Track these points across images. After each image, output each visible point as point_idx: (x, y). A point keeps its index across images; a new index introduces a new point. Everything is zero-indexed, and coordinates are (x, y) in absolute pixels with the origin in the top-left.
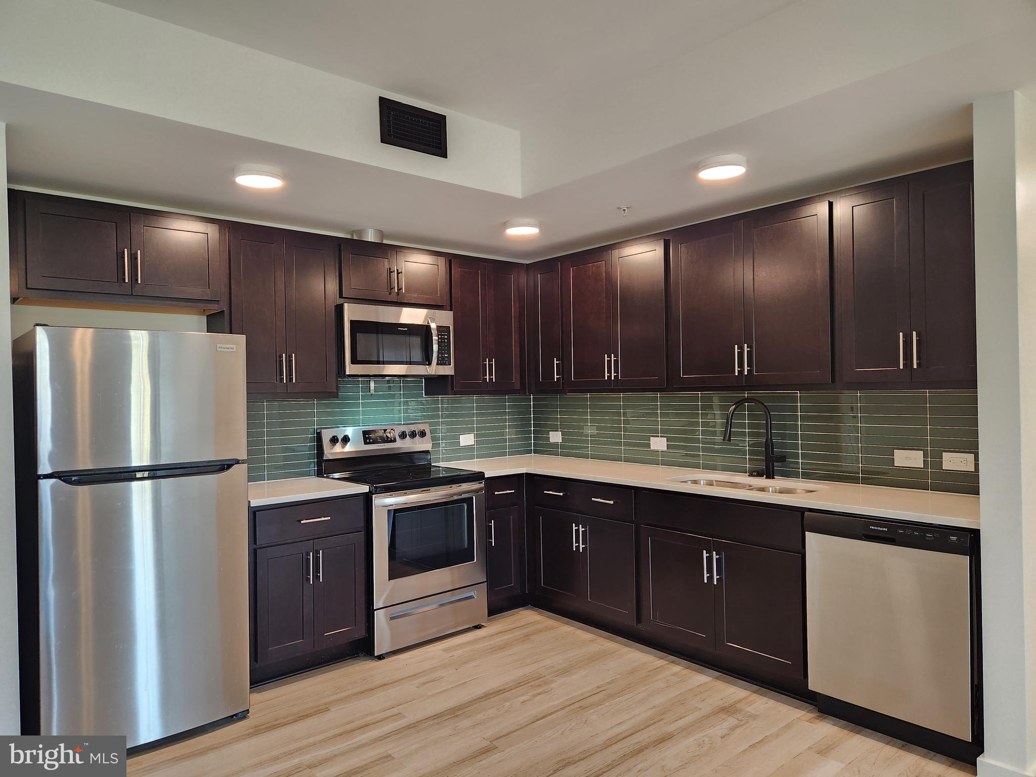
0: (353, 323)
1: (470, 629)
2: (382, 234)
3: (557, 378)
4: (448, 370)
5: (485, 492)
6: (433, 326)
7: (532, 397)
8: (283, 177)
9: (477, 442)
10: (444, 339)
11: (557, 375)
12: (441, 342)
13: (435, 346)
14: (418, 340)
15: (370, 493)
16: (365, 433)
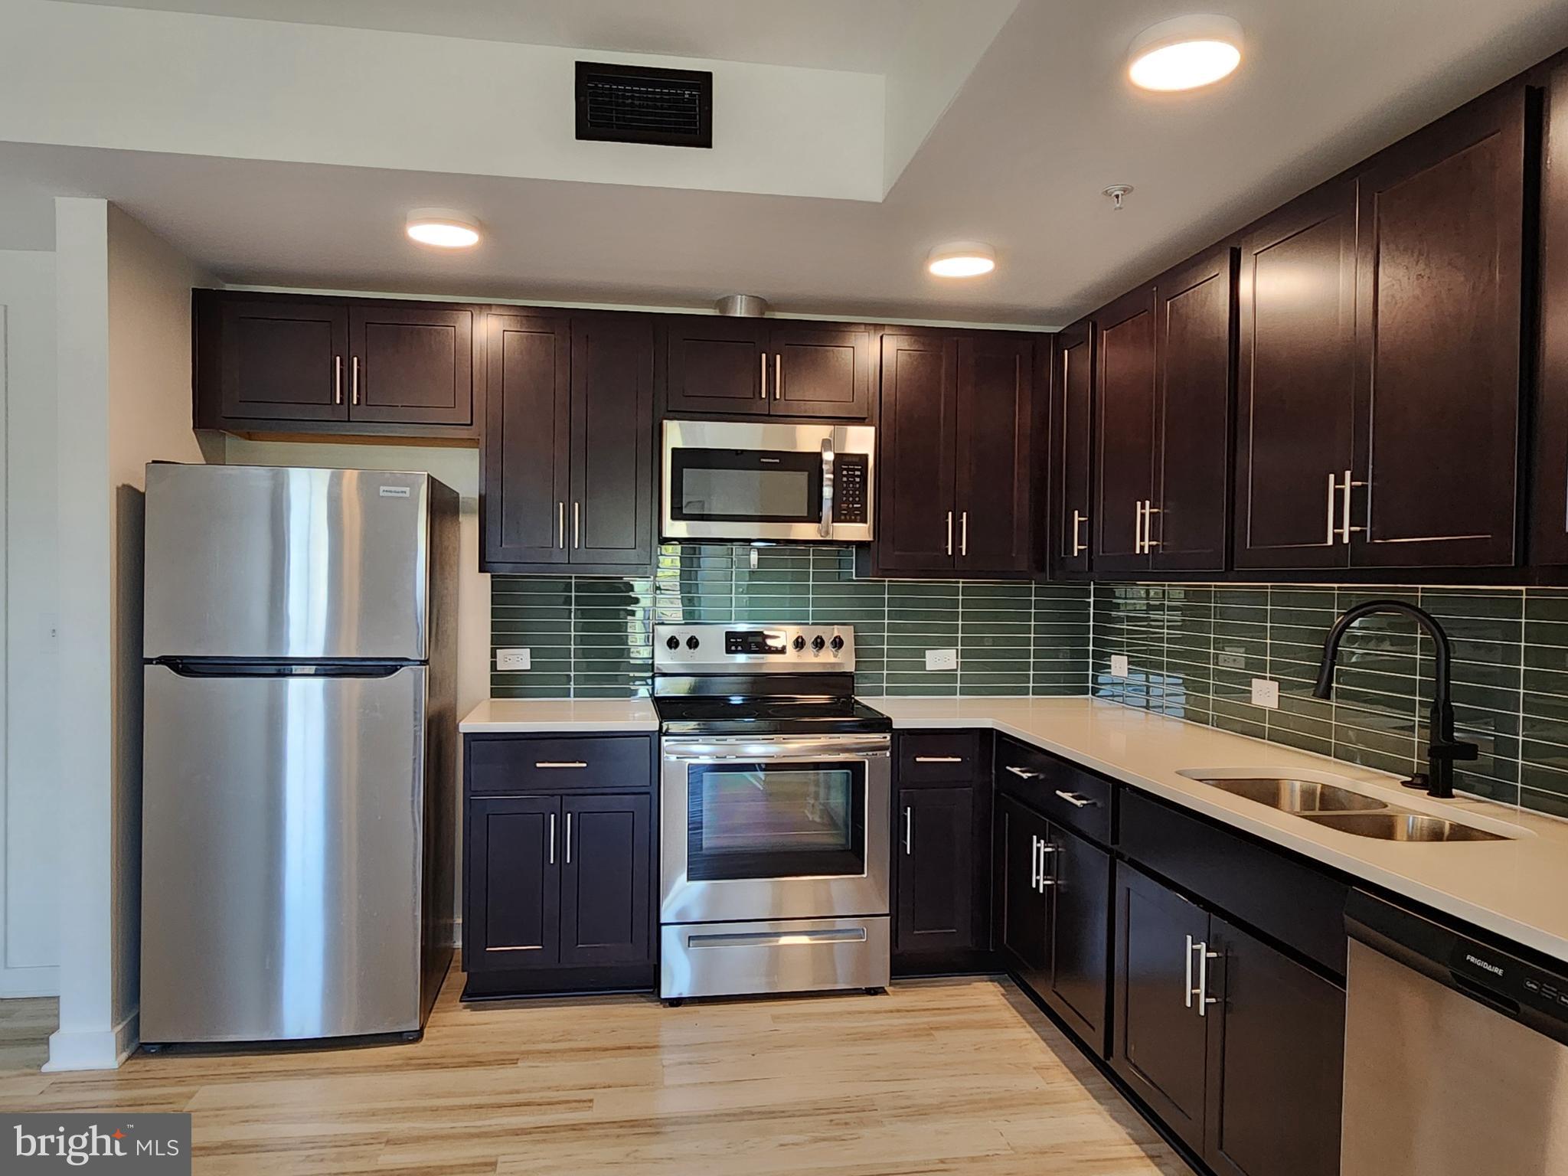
0: (674, 450)
1: (860, 992)
2: (762, 303)
3: (1079, 550)
4: (858, 531)
5: (891, 753)
6: (828, 456)
7: (1092, 587)
8: (481, 226)
9: (964, 666)
10: (854, 476)
11: (1079, 545)
12: (848, 482)
13: (828, 492)
14: (801, 478)
15: (661, 733)
16: (729, 635)
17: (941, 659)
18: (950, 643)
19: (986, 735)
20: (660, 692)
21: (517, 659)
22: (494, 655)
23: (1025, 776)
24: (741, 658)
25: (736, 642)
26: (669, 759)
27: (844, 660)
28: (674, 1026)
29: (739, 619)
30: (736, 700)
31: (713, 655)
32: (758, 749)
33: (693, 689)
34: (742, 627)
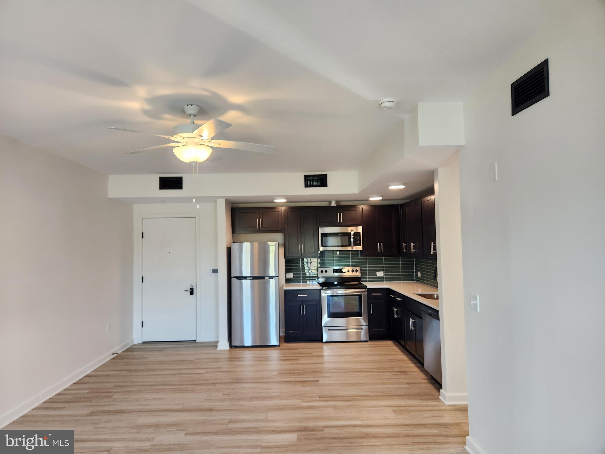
0: (322, 234)
1: (363, 341)
3: (405, 251)
4: (360, 248)
5: (367, 293)
6: (352, 233)
9: (385, 275)
10: (358, 237)
12: (357, 238)
13: (352, 240)
14: (347, 238)
15: (321, 289)
16: (334, 270)
17: (380, 274)
18: (382, 270)
19: (388, 289)
20: (320, 282)
21: (291, 276)
22: (286, 275)
23: (399, 300)
24: (336, 274)
25: (335, 271)
26: (323, 295)
27: (358, 274)
28: (326, 347)
29: (336, 266)
30: (336, 283)
31: (330, 273)
32: (340, 292)
33: (325, 281)
34: (336, 268)
